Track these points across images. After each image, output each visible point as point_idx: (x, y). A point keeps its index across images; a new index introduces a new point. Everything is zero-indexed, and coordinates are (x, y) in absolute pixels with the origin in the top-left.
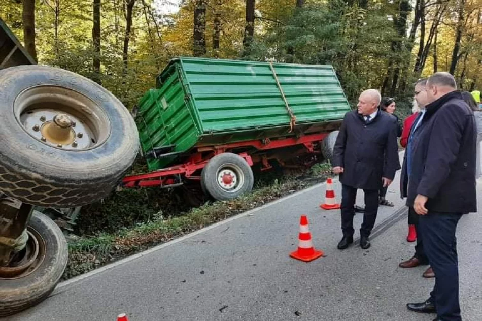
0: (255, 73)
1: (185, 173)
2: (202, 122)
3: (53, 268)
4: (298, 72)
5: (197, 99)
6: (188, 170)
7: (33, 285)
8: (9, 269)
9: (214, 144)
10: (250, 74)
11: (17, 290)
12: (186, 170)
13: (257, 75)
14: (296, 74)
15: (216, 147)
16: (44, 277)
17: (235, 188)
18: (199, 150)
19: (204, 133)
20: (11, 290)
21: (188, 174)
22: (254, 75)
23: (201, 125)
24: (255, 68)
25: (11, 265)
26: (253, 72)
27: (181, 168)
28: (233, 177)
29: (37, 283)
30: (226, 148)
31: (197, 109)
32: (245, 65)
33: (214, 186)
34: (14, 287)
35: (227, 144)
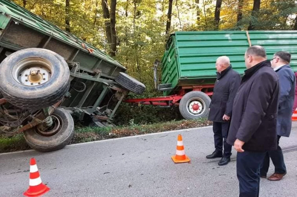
0: (231, 39)
1: (172, 100)
2: (181, 71)
3: (62, 136)
4: (271, 36)
5: (181, 57)
6: (174, 99)
7: (50, 141)
8: (43, 133)
9: (193, 85)
10: (228, 40)
11: (44, 142)
12: (173, 99)
13: (233, 40)
14: (270, 38)
15: (194, 87)
16: (57, 139)
17: (200, 113)
18: (183, 88)
19: (181, 78)
20: (41, 141)
21: (174, 101)
22: (230, 40)
23: (180, 73)
24: (232, 35)
25: (46, 131)
26: (229, 38)
27: (170, 97)
28: (200, 106)
29: (53, 141)
30: (201, 88)
31: (180, 63)
32: (225, 34)
33: (184, 111)
34: (43, 140)
35: (202, 85)
